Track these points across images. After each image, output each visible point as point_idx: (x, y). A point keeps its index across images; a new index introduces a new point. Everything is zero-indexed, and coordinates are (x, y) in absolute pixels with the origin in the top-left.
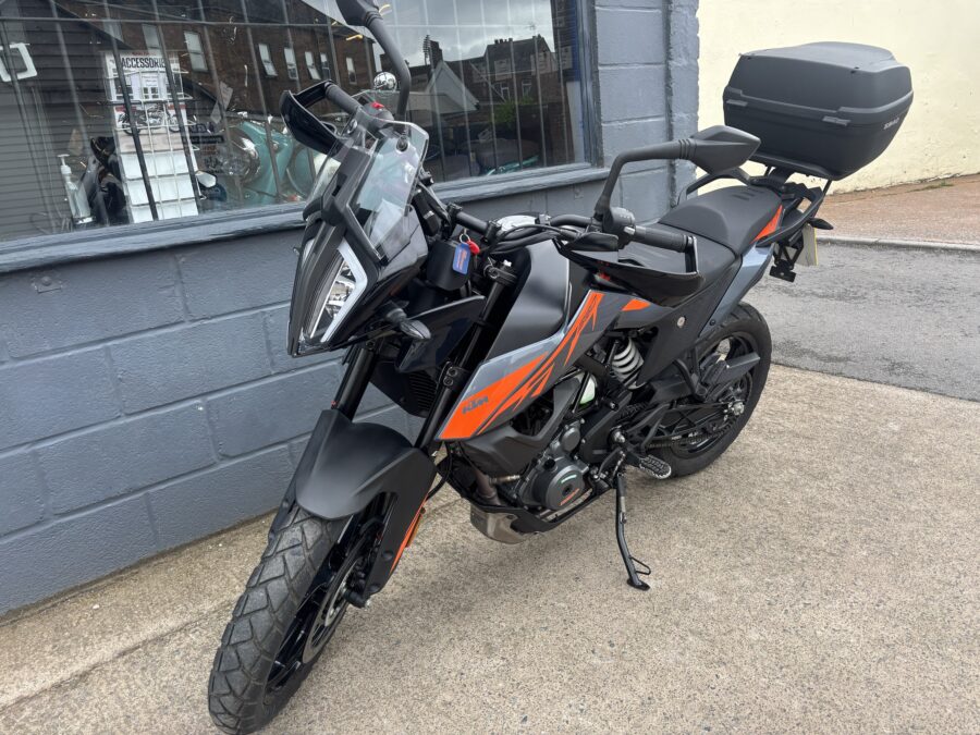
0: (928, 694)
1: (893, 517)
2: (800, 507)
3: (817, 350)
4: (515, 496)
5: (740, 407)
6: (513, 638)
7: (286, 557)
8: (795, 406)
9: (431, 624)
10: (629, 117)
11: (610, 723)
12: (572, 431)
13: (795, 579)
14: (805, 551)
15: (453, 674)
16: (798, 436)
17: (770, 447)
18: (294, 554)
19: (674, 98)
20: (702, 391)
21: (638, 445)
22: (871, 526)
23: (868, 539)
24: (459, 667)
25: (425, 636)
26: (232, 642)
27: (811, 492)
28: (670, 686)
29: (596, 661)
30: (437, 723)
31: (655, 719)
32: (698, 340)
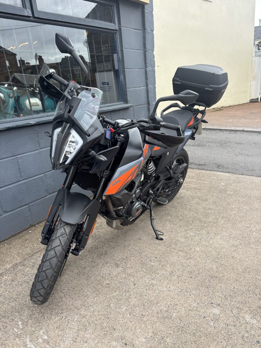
0: (249, 258)
1: (229, 210)
2: (202, 210)
3: (195, 163)
4: (121, 214)
5: (182, 180)
6: (124, 261)
7: (60, 238)
8: (193, 180)
9: (95, 260)
10: (135, 87)
11: (162, 281)
12: (138, 191)
13: (206, 231)
14: (207, 223)
15: (107, 275)
16: (196, 189)
17: (188, 193)
18: (63, 237)
19: (148, 80)
20: (173, 175)
21: (156, 194)
22: (223, 213)
23: (223, 217)
24: (108, 272)
25: (94, 264)
26: (43, 270)
27: (204, 205)
28: (177, 267)
29: (152, 264)
30: (106, 290)
31: (175, 277)
32: (172, 159)
